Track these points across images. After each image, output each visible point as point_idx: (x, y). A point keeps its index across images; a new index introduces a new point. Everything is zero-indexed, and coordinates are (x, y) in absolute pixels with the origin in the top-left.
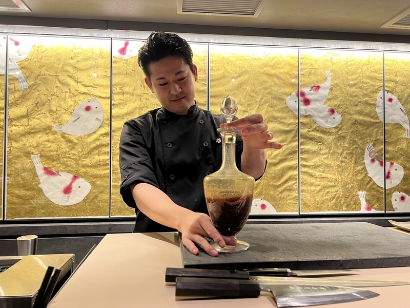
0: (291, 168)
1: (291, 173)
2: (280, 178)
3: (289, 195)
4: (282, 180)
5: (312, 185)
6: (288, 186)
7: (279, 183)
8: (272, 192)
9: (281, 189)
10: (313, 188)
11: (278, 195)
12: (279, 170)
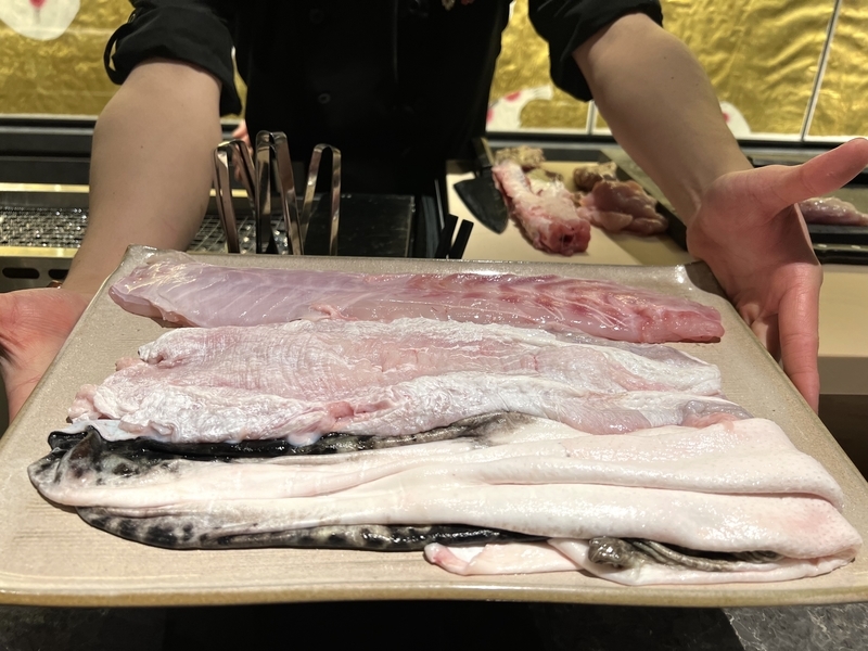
0: (812, 24)
1: (809, 38)
2: (779, 49)
3: (791, 93)
4: (783, 56)
5: (853, 69)
6: (795, 71)
7: (773, 62)
8: (749, 85)
9: (775, 77)
10: (853, 79)
11: (763, 92)
12: (781, 29)
